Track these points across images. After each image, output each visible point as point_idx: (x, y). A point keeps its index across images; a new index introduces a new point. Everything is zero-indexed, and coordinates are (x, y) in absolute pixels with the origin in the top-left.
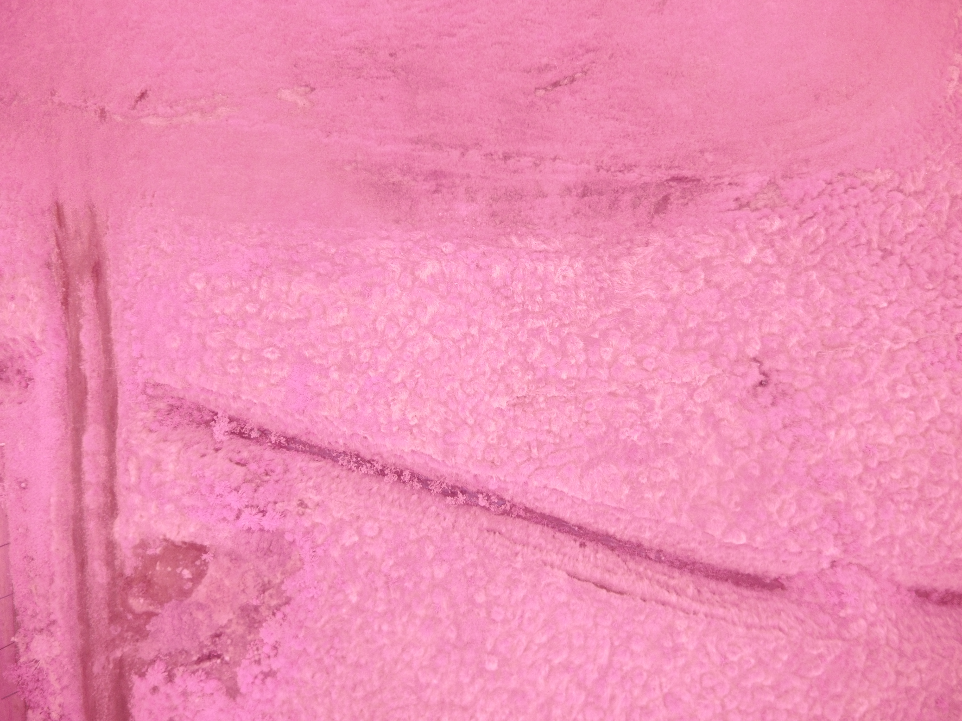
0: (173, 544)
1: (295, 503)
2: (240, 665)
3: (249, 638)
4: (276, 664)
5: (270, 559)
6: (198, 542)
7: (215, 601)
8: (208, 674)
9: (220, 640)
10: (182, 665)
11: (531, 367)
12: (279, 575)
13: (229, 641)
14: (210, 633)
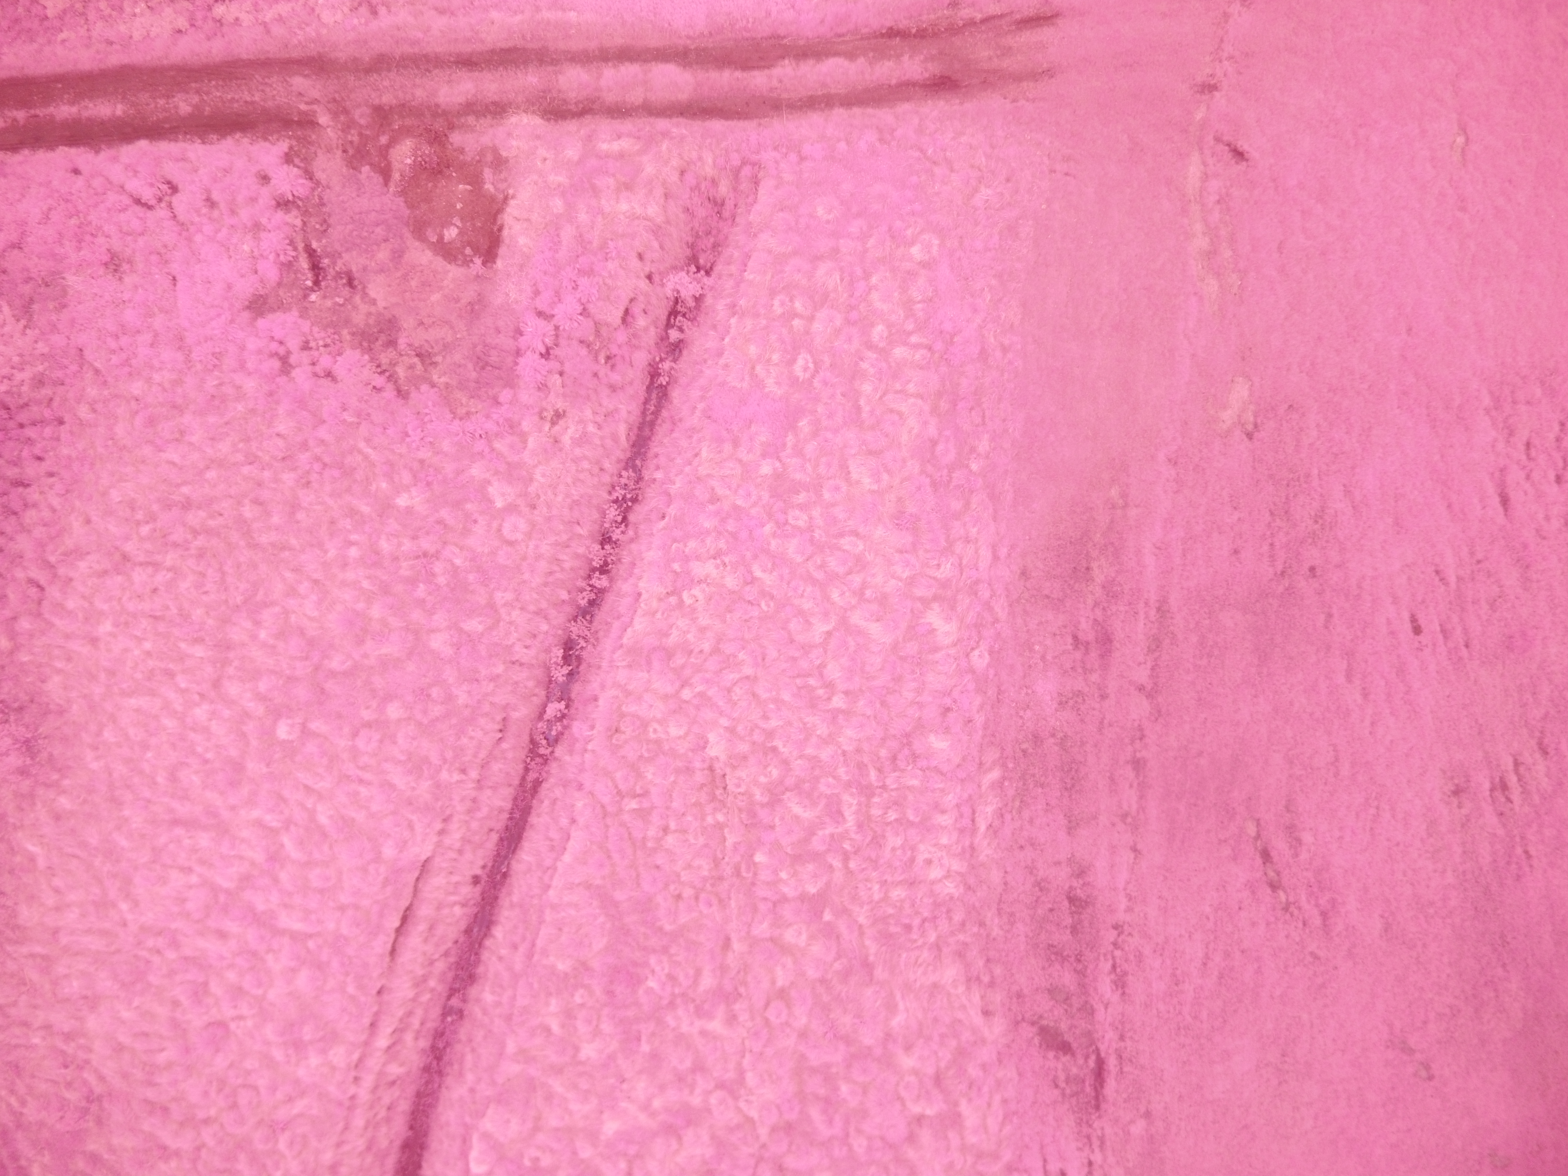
0: (500, 211)
1: (560, 405)
2: (301, 317)
3: (345, 332)
4: (301, 375)
5: (470, 366)
6: (502, 251)
7: (405, 277)
8: (288, 266)
9: (344, 285)
10: (304, 223)
11: (775, 801)
12: (443, 380)
13: (340, 301)
14: (354, 269)
